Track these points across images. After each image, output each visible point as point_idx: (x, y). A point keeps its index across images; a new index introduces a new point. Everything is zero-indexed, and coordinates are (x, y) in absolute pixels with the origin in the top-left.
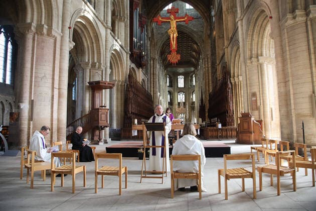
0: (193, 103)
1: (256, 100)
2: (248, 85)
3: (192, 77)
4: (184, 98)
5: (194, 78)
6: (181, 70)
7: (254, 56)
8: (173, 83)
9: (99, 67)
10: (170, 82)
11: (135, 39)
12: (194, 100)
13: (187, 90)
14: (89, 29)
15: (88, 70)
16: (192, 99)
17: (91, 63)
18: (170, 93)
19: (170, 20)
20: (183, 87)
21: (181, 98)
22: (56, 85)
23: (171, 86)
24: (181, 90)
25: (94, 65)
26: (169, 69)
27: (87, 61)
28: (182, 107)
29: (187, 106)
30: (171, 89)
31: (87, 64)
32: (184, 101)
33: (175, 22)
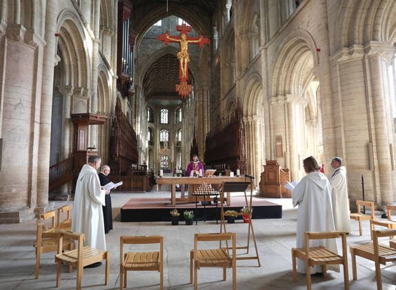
0: (179, 143)
1: (282, 145)
2: (272, 127)
3: (178, 111)
4: (167, 137)
5: (181, 113)
6: (165, 102)
7: (280, 93)
8: (154, 118)
9: (85, 94)
10: (152, 116)
11: (124, 60)
12: (180, 140)
13: (172, 127)
14: (74, 41)
15: (69, 98)
16: (178, 138)
17: (73, 88)
18: (150, 130)
19: (180, 40)
20: (167, 122)
21: (164, 136)
22: (37, 119)
23: (152, 121)
24: (164, 127)
25: (77, 91)
26: (151, 100)
27: (67, 84)
28: (166, 148)
29: (173, 147)
30: (152, 125)
31: (68, 88)
32: (167, 140)
33: (187, 43)
